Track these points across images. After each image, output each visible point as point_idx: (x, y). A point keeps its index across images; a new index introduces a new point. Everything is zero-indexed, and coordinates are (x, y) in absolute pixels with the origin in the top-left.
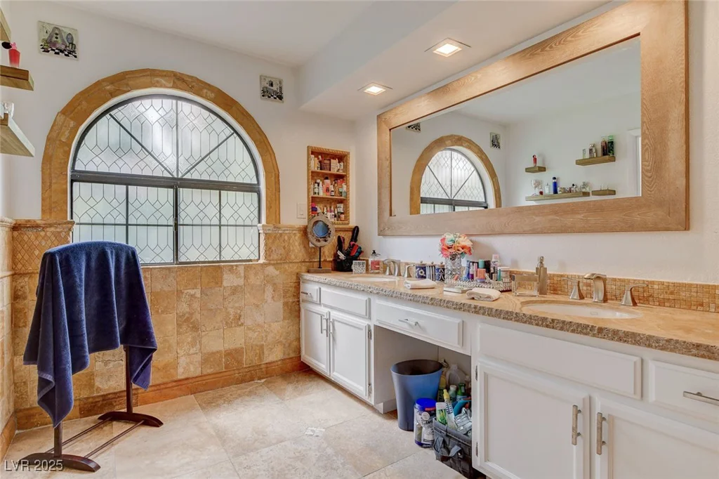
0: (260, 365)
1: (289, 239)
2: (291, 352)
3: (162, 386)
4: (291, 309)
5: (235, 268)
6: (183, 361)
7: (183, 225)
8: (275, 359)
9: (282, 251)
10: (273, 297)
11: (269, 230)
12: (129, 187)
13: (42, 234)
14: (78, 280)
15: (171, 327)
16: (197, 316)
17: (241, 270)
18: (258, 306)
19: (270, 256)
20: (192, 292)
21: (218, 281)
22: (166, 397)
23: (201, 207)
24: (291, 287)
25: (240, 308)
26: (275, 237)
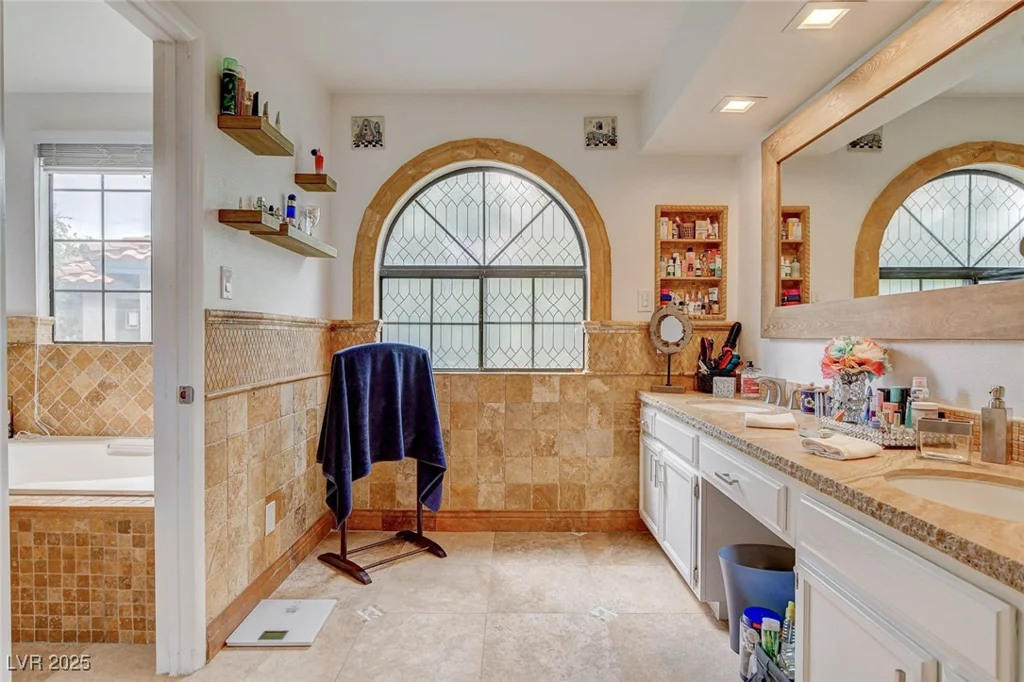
0: (580, 512)
1: (625, 342)
2: (624, 502)
3: (462, 515)
4: (625, 442)
5: (547, 378)
6: (484, 489)
7: (489, 323)
8: (600, 509)
9: (614, 359)
10: (599, 422)
11: (595, 329)
12: (434, 280)
13: (353, 334)
14: (362, 383)
15: (471, 446)
16: (501, 437)
17: (556, 382)
18: (578, 432)
19: (596, 364)
20: (495, 405)
21: (526, 395)
22: (465, 529)
23: (511, 300)
24: (627, 410)
25: (552, 432)
26: (604, 339)
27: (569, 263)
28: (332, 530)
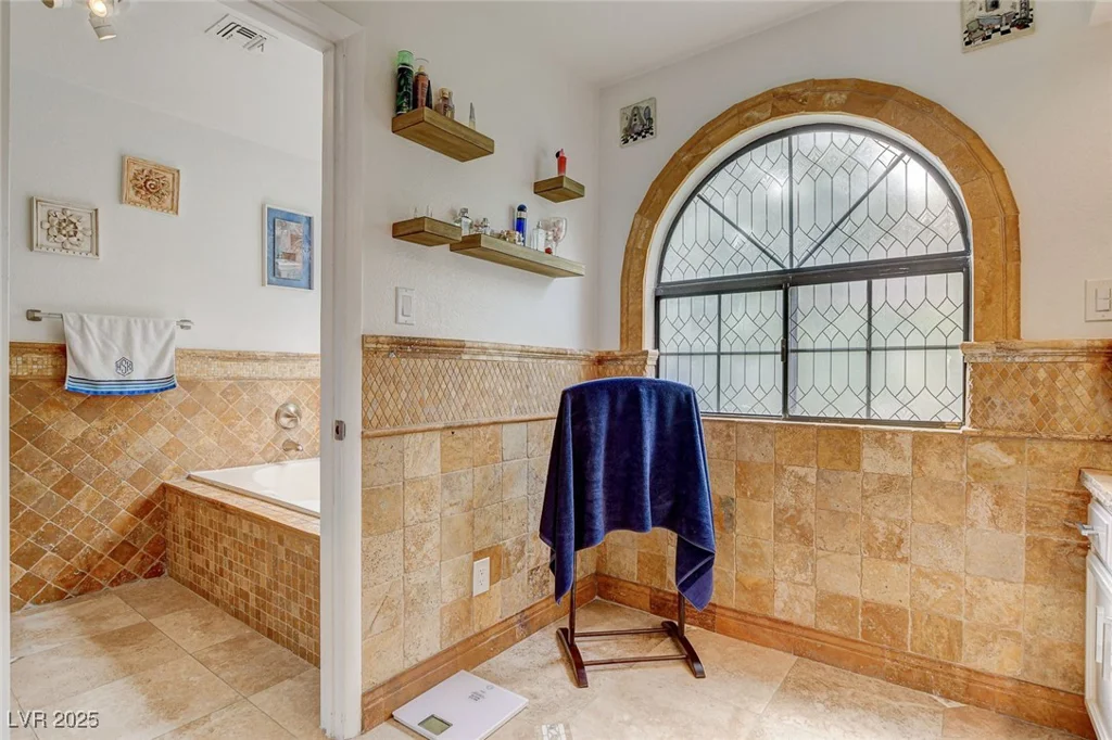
0: (950, 665)
1: (1053, 376)
2: (1050, 672)
3: (749, 618)
4: (1053, 562)
5: (889, 436)
6: (782, 589)
7: (797, 351)
8: (994, 670)
9: (1028, 408)
10: (993, 519)
11: (983, 355)
12: (723, 296)
13: (621, 367)
15: (765, 526)
16: (808, 518)
17: (906, 443)
18: (947, 529)
19: (986, 417)
20: (801, 471)
21: (853, 462)
22: (754, 639)
23: (830, 315)
24: (1055, 503)
25: (899, 523)
26: (1004, 374)
27: (938, 248)
28: (597, 597)
